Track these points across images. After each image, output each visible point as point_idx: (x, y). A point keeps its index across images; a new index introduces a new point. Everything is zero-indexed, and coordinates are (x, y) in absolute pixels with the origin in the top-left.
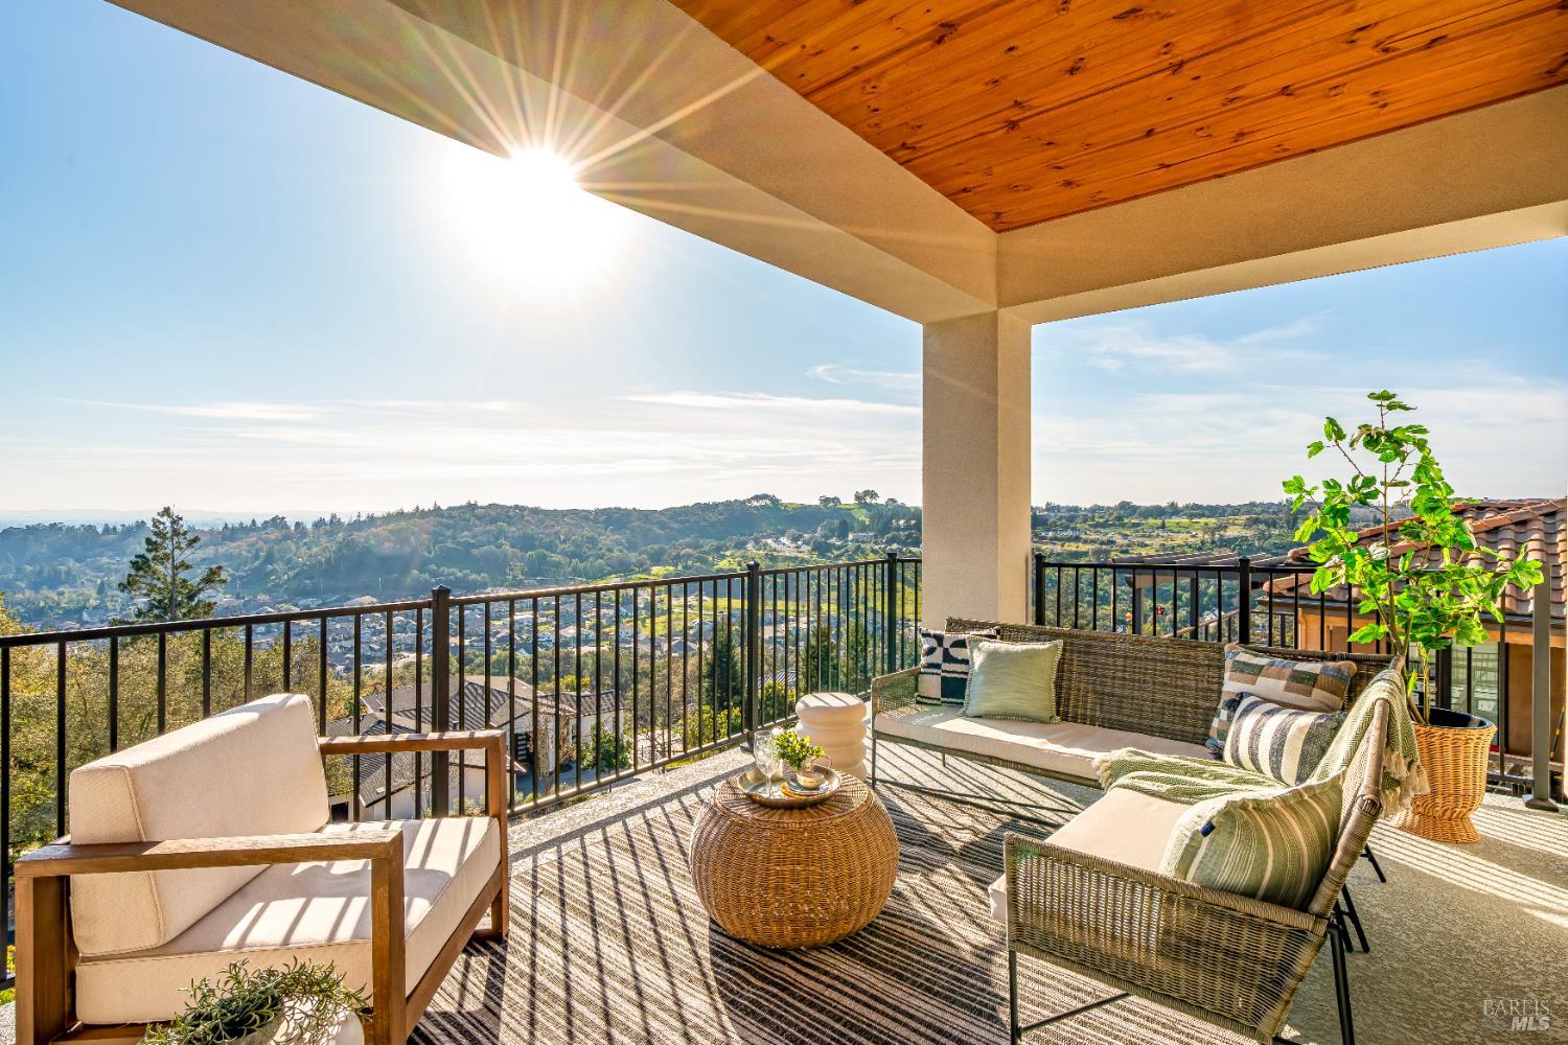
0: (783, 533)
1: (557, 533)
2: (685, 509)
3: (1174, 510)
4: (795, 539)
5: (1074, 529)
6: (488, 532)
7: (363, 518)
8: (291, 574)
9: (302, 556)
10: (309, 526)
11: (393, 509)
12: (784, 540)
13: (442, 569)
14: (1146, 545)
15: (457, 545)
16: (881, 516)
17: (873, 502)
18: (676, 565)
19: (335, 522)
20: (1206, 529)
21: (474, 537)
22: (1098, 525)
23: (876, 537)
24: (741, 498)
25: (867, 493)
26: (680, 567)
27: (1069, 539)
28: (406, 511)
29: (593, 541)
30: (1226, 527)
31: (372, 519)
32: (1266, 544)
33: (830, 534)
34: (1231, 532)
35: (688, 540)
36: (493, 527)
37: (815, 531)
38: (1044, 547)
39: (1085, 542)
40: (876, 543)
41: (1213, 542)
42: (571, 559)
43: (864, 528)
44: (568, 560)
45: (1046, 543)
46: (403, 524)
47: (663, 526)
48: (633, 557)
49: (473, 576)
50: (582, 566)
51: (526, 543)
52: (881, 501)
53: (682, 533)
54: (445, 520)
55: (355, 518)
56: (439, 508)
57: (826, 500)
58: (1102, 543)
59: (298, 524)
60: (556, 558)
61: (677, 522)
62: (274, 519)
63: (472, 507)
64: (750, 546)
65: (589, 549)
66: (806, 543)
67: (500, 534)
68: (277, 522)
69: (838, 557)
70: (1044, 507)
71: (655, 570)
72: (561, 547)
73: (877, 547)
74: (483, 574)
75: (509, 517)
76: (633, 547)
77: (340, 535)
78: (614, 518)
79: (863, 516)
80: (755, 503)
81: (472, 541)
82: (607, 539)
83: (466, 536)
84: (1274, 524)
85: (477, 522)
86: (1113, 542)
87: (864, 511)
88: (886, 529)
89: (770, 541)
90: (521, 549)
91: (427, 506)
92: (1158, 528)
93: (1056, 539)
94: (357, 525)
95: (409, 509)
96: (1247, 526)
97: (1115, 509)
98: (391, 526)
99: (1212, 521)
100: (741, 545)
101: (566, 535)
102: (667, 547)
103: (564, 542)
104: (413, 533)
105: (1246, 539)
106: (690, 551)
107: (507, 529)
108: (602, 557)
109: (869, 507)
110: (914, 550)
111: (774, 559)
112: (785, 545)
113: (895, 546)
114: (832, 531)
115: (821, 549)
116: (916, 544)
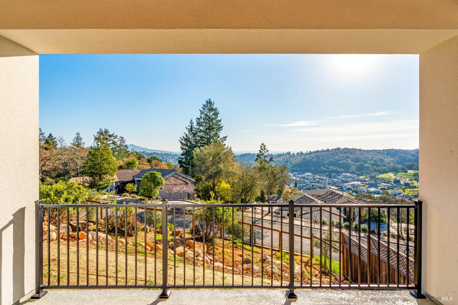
6: (344, 156)
7: (308, 152)
8: (292, 166)
9: (294, 161)
10: (296, 154)
11: (316, 150)
13: (329, 167)
15: (334, 160)
19: (302, 153)
21: (339, 158)
29: (382, 160)
31: (311, 153)
36: (345, 155)
44: (372, 166)
46: (318, 154)
48: (399, 166)
49: (339, 169)
50: (377, 168)
51: (357, 160)
54: (330, 153)
55: (306, 152)
56: (329, 149)
59: (293, 154)
60: (367, 165)
62: (288, 153)
63: (338, 149)
65: (380, 163)
67: (348, 157)
68: (289, 153)
71: (409, 171)
72: (369, 162)
74: (342, 169)
75: (351, 152)
76: (398, 163)
77: (303, 156)
78: (390, 153)
81: (338, 159)
82: (387, 160)
83: (337, 157)
85: (340, 153)
90: (355, 162)
91: (325, 149)
94: (307, 154)
95: (320, 150)
98: (316, 154)
103: (370, 160)
104: (321, 156)
107: (350, 156)
108: (386, 166)
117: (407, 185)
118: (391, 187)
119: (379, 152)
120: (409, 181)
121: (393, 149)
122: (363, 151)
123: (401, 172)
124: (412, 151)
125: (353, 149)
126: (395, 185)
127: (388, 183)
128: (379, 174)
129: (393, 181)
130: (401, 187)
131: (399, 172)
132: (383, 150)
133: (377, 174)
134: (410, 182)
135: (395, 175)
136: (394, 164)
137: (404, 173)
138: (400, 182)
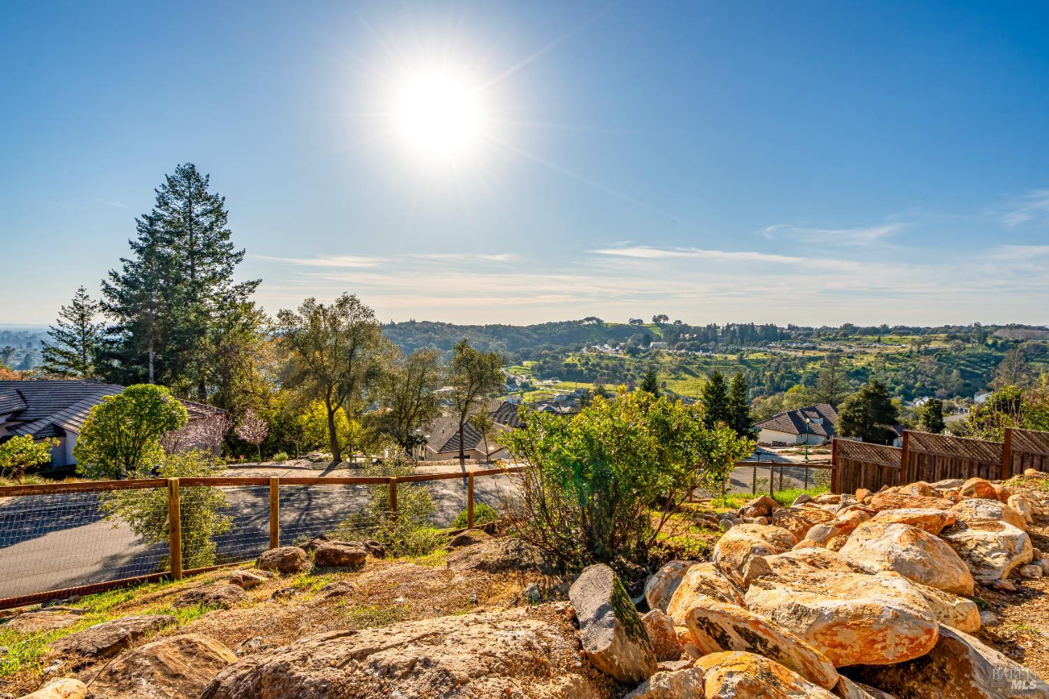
0: (606, 343)
2: (541, 326)
3: (885, 330)
4: (614, 346)
5: (810, 342)
6: (423, 338)
12: (606, 346)
14: (867, 353)
15: (405, 345)
16: (672, 332)
17: (666, 322)
18: (538, 361)
20: (914, 342)
21: (414, 341)
22: (828, 339)
23: (669, 345)
24: (577, 319)
25: (660, 317)
26: (541, 362)
27: (808, 348)
30: (930, 341)
32: (962, 354)
33: (638, 343)
34: (933, 346)
35: (545, 345)
36: (426, 335)
37: (626, 341)
38: (790, 353)
39: (821, 350)
40: (669, 349)
41: (919, 352)
43: (659, 339)
45: (791, 351)
47: (528, 336)
48: (511, 355)
52: (671, 322)
53: (540, 341)
54: (398, 331)
56: (394, 323)
57: (635, 321)
58: (833, 351)
61: (536, 334)
63: (413, 323)
64: (584, 350)
66: (621, 348)
67: (430, 339)
69: (644, 357)
70: (786, 328)
71: (525, 363)
73: (671, 352)
75: (434, 329)
76: (510, 349)
78: (496, 331)
79: (657, 331)
80: (586, 323)
82: (494, 343)
83: (411, 340)
84: (968, 341)
85: (416, 332)
86: (842, 351)
87: (659, 328)
88: (676, 340)
89: (597, 347)
92: (875, 342)
93: (798, 348)
96: (946, 341)
97: (842, 328)
99: (917, 337)
100: (578, 349)
102: (532, 350)
105: (945, 350)
106: (547, 351)
107: (434, 337)
109: (663, 326)
110: (697, 354)
111: (601, 358)
112: (608, 350)
113: (683, 351)
114: (639, 341)
115: (633, 352)
116: (697, 350)
117: (525, 386)
119: (478, 329)
120: (526, 378)
121: (500, 325)
122: (456, 327)
123: (514, 365)
124: (527, 328)
125: (437, 323)
126: (509, 387)
130: (517, 391)
131: (511, 365)
134: (527, 380)
137: (518, 367)
138: (515, 382)
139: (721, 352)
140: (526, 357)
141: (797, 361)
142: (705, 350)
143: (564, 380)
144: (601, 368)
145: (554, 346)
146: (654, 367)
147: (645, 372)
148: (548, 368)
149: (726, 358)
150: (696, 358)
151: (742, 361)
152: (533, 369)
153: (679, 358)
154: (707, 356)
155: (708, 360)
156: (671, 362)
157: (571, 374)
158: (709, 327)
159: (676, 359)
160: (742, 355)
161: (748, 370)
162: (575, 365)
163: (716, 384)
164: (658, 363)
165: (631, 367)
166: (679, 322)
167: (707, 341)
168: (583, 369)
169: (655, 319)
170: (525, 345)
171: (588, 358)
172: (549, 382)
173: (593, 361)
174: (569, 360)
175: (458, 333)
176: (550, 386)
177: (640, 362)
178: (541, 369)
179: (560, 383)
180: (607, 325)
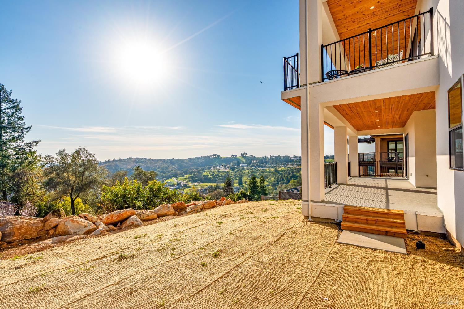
0: (221, 165)
1: (156, 166)
2: (192, 159)
4: (225, 166)
11: (107, 160)
12: (221, 167)
15: (127, 169)
16: (249, 160)
17: (246, 156)
18: (191, 174)
21: (131, 167)
23: (247, 165)
24: (209, 155)
25: (244, 153)
26: (193, 175)
28: (111, 160)
29: (167, 168)
33: (235, 165)
35: (194, 167)
36: (137, 164)
37: (230, 164)
40: (248, 167)
42: (161, 173)
43: (244, 163)
44: (160, 173)
45: (294, 166)
46: (110, 164)
47: (187, 163)
48: (179, 172)
50: (164, 175)
52: (248, 155)
53: (192, 165)
54: (123, 162)
56: (121, 159)
57: (233, 156)
61: (191, 162)
63: (131, 159)
64: (212, 168)
65: (166, 170)
66: (228, 167)
69: (237, 171)
70: (293, 157)
71: (185, 176)
72: (158, 170)
75: (142, 161)
76: (179, 170)
78: (173, 161)
79: (243, 160)
80: (213, 157)
82: (171, 167)
83: (129, 167)
85: (132, 163)
87: (244, 158)
88: (250, 163)
89: (217, 167)
91: (118, 158)
93: (297, 165)
95: (112, 160)
98: (107, 164)
100: (209, 168)
101: (159, 166)
102: (188, 169)
103: (158, 168)
104: (113, 166)
106: (195, 170)
107: (142, 165)
108: (170, 172)
109: (245, 157)
110: (258, 168)
111: (219, 172)
112: (222, 169)
113: (253, 168)
114: (235, 164)
115: (233, 169)
116: (259, 167)
117: (185, 186)
118: (176, 189)
119: (163, 161)
120: (186, 182)
121: (174, 159)
122: (153, 160)
123: (181, 177)
124: (187, 160)
125: (143, 159)
126: (177, 187)
127: (173, 186)
128: (166, 179)
129: (176, 184)
130: (181, 188)
131: (179, 176)
132: (167, 159)
133: (164, 179)
135: (177, 179)
136: (175, 171)
137: (182, 177)
138: (180, 184)
139: (268, 168)
140: (186, 173)
141: (296, 170)
142: (262, 167)
143: (203, 182)
144: (219, 176)
145: (198, 167)
146: (241, 175)
147: (238, 177)
148: (196, 177)
149: (270, 170)
150: (258, 170)
151: (276, 171)
152: (189, 178)
153: (251, 171)
154: (263, 169)
155: (263, 171)
156: (248, 173)
157: (206, 179)
158: (263, 157)
159: (250, 171)
160: (276, 168)
161: (279, 174)
162: (208, 176)
163: (253, 180)
164: (243, 173)
165: (232, 175)
166: (251, 155)
167: (263, 163)
168: (212, 177)
169: (242, 155)
170: (185, 167)
171: (213, 172)
172: (196, 183)
173: (216, 173)
174: (205, 174)
175: (154, 163)
176: (196, 185)
177: (235, 173)
178: (192, 178)
179: (201, 184)
180: (222, 157)
